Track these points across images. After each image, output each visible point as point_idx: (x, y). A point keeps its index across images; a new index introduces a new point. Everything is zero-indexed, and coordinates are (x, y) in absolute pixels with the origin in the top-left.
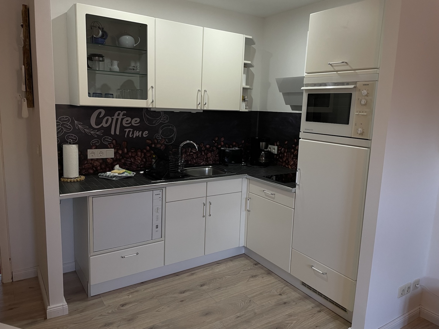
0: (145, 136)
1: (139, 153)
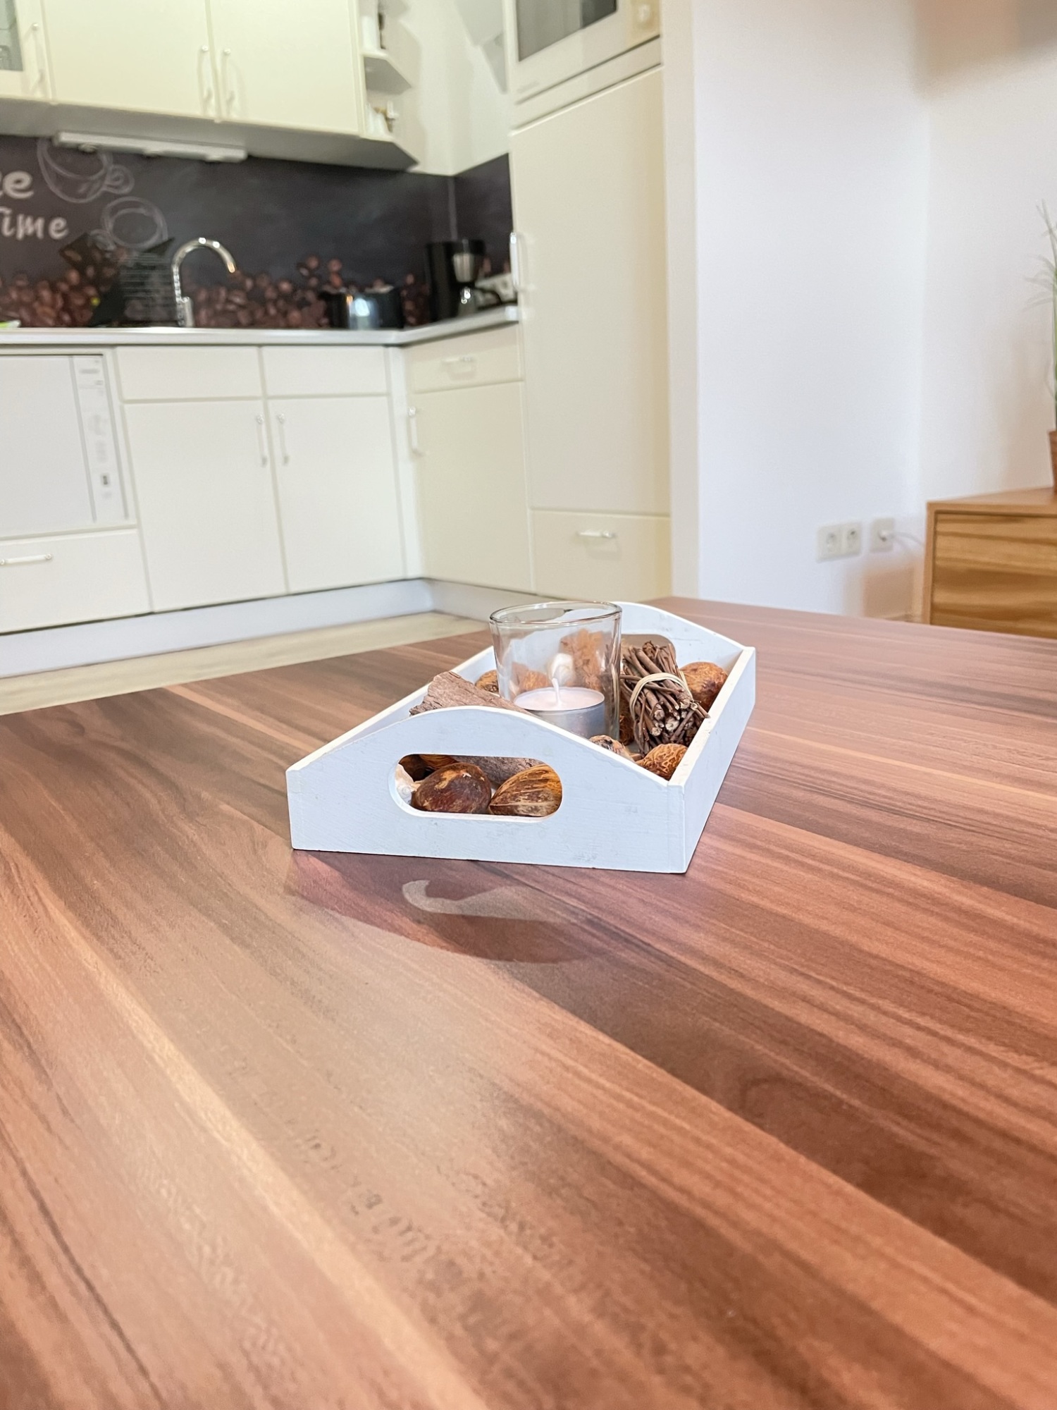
0: (57, 236)
1: (46, 294)
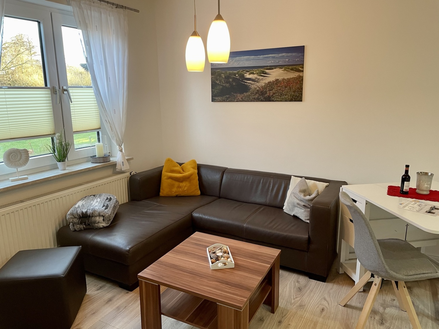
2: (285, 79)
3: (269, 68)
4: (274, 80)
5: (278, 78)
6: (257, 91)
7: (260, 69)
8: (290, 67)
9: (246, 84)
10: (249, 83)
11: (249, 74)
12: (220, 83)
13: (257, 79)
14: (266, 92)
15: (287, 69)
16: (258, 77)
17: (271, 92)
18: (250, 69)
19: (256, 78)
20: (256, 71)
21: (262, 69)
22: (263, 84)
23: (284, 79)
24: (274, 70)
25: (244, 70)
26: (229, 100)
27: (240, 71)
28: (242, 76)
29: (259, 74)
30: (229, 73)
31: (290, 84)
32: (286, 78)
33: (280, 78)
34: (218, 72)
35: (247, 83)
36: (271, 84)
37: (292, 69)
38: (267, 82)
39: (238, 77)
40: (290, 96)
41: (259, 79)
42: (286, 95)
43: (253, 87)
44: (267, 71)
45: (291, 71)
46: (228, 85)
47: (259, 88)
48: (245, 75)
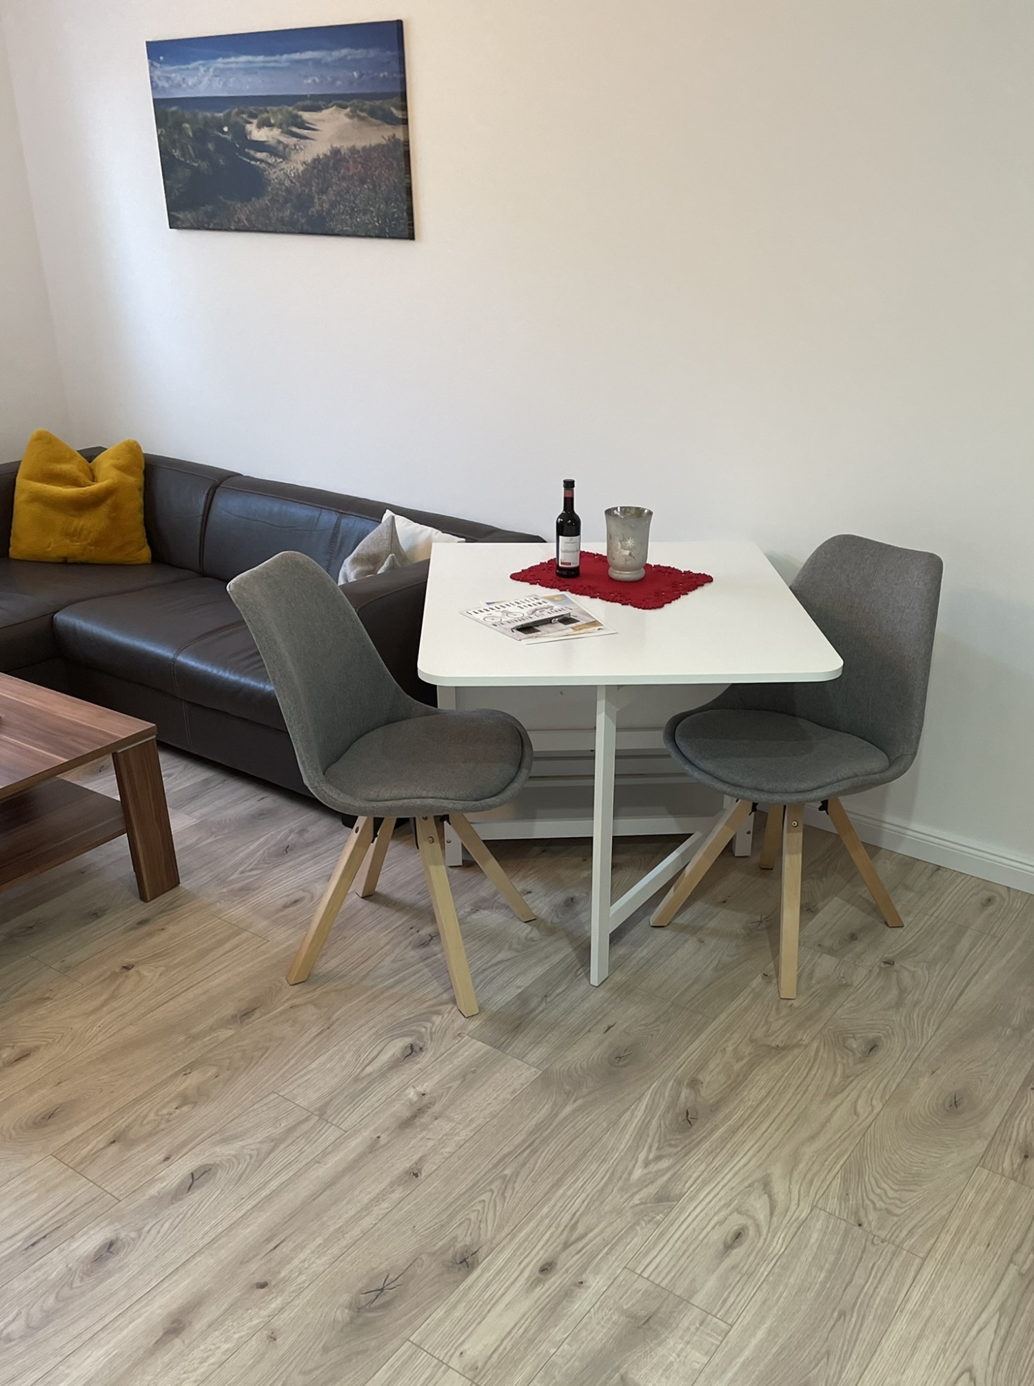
2: (358, 151)
3: (308, 103)
4: (329, 154)
5: (338, 146)
6: (288, 190)
7: (286, 107)
8: (368, 104)
9: (253, 163)
10: (261, 161)
11: (260, 126)
12: (183, 156)
13: (281, 148)
14: (311, 198)
15: (358, 112)
16: (285, 139)
17: (324, 197)
18: (256, 106)
19: (279, 142)
20: (274, 114)
21: (290, 109)
22: (301, 168)
23: (353, 150)
24: (324, 111)
25: (242, 108)
26: (215, 224)
27: (230, 112)
28: (241, 134)
29: (284, 126)
30: (205, 118)
31: (373, 169)
32: (360, 144)
33: (344, 146)
34: (173, 113)
35: (257, 160)
36: (320, 168)
37: (373, 113)
38: (309, 159)
39: (229, 137)
40: (378, 216)
41: (286, 146)
42: (365, 214)
43: (273, 174)
44: (306, 116)
45: (370, 119)
46: (204, 165)
47: (291, 181)
48: (248, 127)
